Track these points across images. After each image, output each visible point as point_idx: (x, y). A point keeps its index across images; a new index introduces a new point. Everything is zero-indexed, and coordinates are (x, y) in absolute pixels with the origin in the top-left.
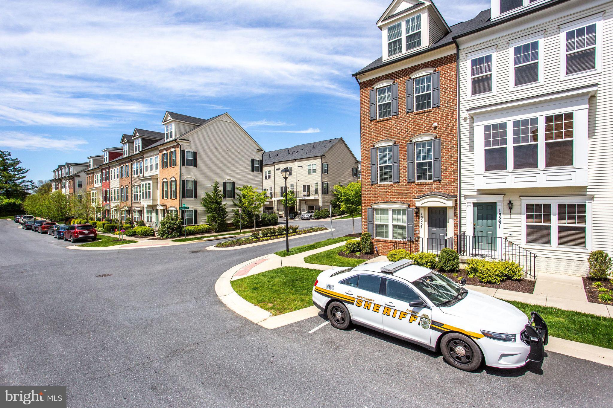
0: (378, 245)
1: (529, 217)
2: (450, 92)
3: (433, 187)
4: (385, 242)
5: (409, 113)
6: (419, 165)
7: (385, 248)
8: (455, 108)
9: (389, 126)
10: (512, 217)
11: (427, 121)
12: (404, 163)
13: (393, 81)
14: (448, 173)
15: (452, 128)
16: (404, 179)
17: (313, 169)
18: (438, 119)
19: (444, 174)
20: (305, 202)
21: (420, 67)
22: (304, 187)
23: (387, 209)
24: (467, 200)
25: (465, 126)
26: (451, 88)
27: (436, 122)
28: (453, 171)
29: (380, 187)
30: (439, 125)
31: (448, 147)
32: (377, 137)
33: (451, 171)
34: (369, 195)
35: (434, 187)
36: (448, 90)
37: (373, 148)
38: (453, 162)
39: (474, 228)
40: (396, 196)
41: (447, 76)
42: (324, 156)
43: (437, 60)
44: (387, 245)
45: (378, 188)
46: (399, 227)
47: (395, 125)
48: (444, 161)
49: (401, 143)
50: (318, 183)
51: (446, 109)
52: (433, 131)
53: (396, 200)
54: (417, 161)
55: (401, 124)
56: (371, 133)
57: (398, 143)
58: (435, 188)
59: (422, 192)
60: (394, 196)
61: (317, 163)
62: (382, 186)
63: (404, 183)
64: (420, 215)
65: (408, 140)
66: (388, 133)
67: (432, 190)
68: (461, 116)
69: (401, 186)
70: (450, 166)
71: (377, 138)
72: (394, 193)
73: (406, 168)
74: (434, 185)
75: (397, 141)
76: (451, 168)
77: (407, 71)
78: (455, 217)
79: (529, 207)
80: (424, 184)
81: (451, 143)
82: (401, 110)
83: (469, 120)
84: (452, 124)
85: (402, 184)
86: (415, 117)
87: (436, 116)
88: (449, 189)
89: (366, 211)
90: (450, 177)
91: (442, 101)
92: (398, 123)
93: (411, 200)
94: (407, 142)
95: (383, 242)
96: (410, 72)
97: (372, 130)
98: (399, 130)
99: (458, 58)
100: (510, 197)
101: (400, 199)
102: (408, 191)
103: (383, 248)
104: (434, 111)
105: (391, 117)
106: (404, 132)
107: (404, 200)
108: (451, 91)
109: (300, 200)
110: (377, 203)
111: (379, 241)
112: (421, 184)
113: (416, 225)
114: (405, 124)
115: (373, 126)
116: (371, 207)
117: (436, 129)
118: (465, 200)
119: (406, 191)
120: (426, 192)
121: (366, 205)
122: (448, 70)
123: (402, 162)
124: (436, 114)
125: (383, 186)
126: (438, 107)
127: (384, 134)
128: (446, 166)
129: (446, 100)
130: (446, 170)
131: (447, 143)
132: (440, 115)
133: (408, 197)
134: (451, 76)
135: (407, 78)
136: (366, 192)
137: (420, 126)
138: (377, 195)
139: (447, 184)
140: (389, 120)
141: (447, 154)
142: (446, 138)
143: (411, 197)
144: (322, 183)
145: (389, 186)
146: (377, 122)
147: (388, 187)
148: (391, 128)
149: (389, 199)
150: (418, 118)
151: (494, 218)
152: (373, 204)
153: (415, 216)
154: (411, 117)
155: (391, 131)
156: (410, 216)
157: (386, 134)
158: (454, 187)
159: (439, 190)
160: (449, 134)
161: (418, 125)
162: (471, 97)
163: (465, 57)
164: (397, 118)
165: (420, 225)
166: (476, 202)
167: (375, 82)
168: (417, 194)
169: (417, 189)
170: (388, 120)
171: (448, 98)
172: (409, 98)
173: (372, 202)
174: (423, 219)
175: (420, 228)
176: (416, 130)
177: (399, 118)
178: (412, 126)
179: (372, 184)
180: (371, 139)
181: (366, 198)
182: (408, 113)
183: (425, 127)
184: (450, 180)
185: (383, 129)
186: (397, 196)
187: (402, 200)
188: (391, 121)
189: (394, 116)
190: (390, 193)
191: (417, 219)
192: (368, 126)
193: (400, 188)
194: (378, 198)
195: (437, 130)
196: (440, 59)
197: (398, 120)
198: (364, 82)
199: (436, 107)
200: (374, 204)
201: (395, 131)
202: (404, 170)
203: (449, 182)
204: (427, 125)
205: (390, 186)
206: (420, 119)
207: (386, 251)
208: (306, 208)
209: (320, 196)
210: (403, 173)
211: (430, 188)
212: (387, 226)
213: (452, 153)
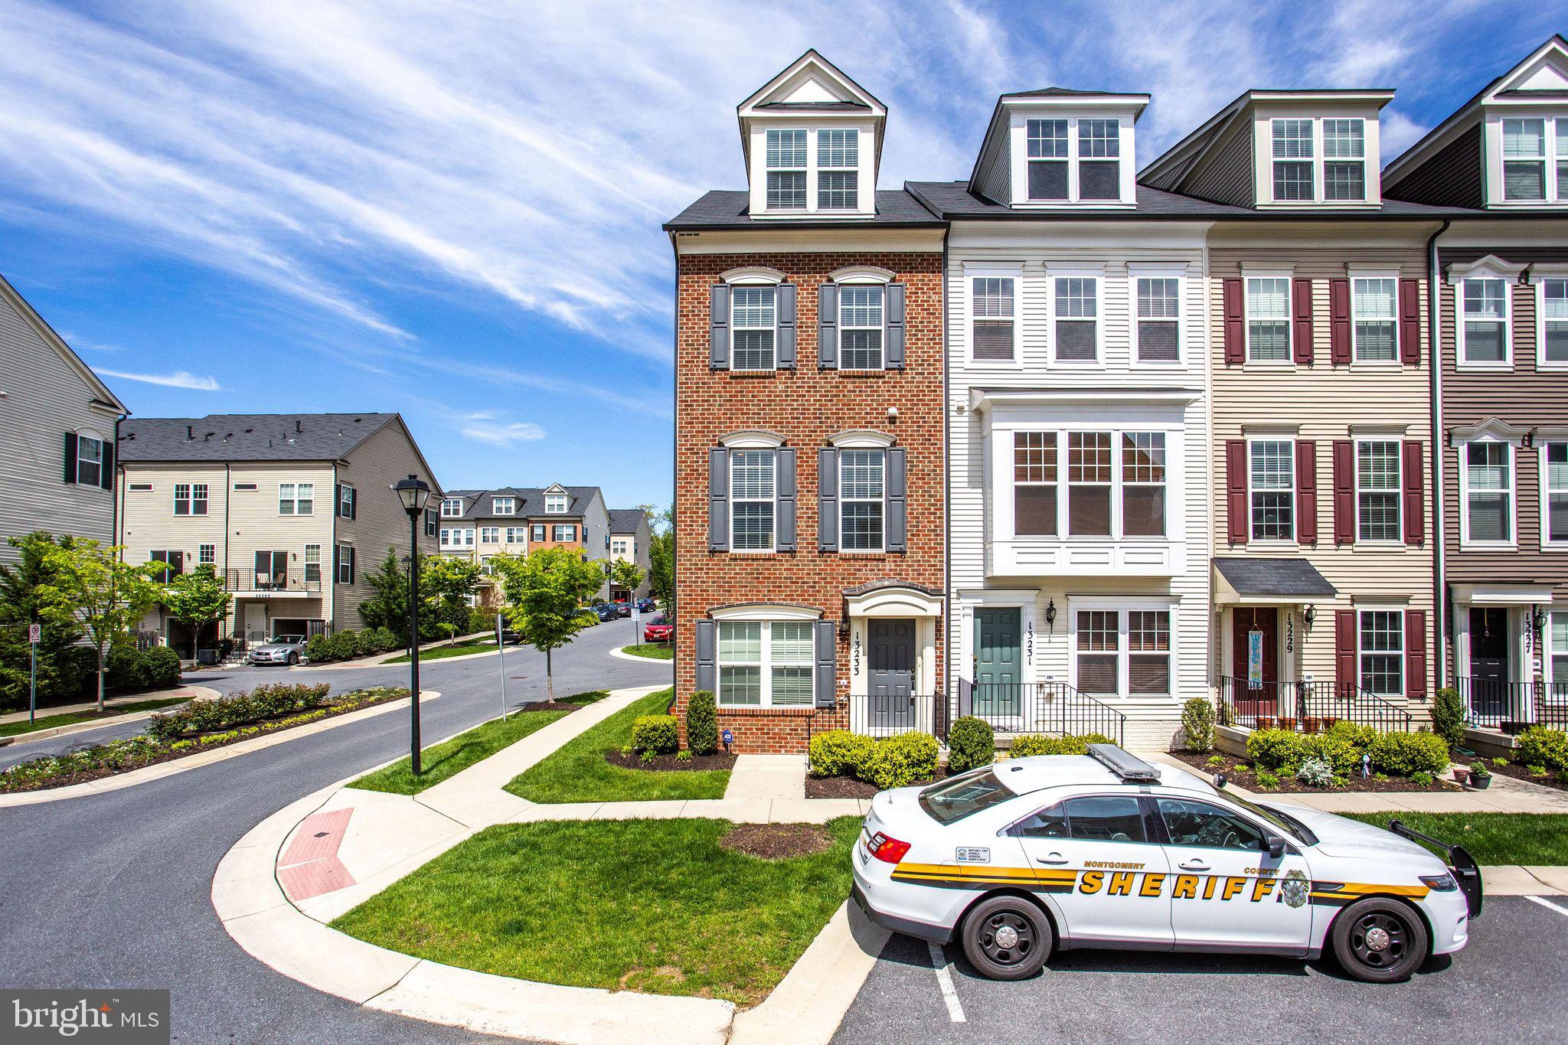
0: (731, 725)
1: (1083, 639)
2: (928, 339)
3: (885, 566)
4: (753, 715)
5: (825, 369)
6: (848, 508)
7: (752, 734)
8: (939, 379)
9: (768, 396)
10: (1052, 640)
11: (872, 400)
12: (809, 500)
13: (783, 275)
14: (923, 535)
15: (932, 427)
16: (807, 543)
17: (300, 501)
18: (900, 400)
19: (912, 535)
20: (262, 606)
21: (857, 260)
22: (262, 558)
23: (755, 625)
24: (962, 600)
25: (960, 427)
26: (931, 331)
27: (895, 405)
28: (935, 531)
29: (739, 562)
30: (901, 413)
31: (923, 470)
32: (731, 418)
33: (929, 531)
34: (703, 582)
35: (888, 568)
36: (925, 335)
37: (716, 447)
38: (935, 509)
39: (975, 667)
40: (785, 587)
41: (922, 301)
42: (345, 461)
43: (899, 254)
44: (757, 725)
45: (730, 565)
46: (793, 672)
47: (787, 396)
48: (912, 505)
49: (803, 444)
50: (318, 547)
51: (919, 378)
52: (886, 427)
53: (784, 600)
54: (843, 497)
55: (804, 396)
56: (711, 405)
57: (792, 445)
58: (890, 570)
59: (856, 579)
60: (780, 587)
61: (321, 483)
62: (743, 560)
63: (809, 552)
64: (853, 639)
65: (822, 440)
66: (764, 414)
67: (883, 574)
68: (951, 403)
69: (800, 561)
70: (926, 518)
71: (732, 423)
72: (781, 578)
73: (814, 513)
74: (889, 561)
75: (791, 440)
76: (928, 522)
77: (820, 260)
78: (938, 642)
79: (1083, 616)
80: (862, 559)
81: (929, 462)
82: (804, 357)
83: (966, 414)
84: (933, 418)
85: (803, 555)
86: (841, 382)
87: (894, 391)
88: (925, 574)
89: (690, 630)
90: (926, 544)
91: (909, 357)
92: (795, 391)
93: (827, 600)
94: (820, 445)
95: (746, 716)
96: (829, 264)
97: (715, 396)
98: (798, 409)
99: (946, 266)
100: (1051, 595)
101: (797, 595)
102: (821, 574)
103: (746, 734)
104: (889, 378)
105: (774, 372)
106: (810, 418)
107: (807, 600)
108: (932, 339)
109: (242, 602)
110: (727, 607)
111: (734, 714)
112: (855, 558)
113: (840, 665)
114: (813, 396)
115: (719, 387)
116: (709, 616)
117: (895, 423)
118: (958, 601)
119: (814, 574)
120: (868, 579)
121: (691, 612)
122: (925, 288)
123: (804, 496)
124: (896, 387)
125: (747, 559)
126: (901, 370)
127: (753, 414)
128: (918, 518)
129: (919, 357)
130: (918, 526)
131: (920, 462)
132: (906, 391)
133: (819, 591)
134: (931, 303)
135: (820, 277)
136: (692, 573)
137: (854, 409)
138: (727, 582)
139: (919, 561)
140: (769, 377)
141: (921, 487)
142: (917, 449)
143: (827, 591)
144: (337, 548)
145: (764, 560)
146: (732, 377)
147: (761, 562)
148: (774, 401)
149: (764, 595)
150: (850, 387)
151: (1015, 641)
152: (713, 609)
153: (838, 641)
154: (832, 383)
155: (774, 410)
156: (826, 642)
157: (759, 414)
158: (935, 570)
159: (900, 574)
160: (926, 440)
161: (849, 405)
162: (973, 362)
163: (960, 268)
164: (792, 378)
165: (853, 664)
166: (982, 605)
167: (729, 265)
168: (843, 583)
169: (844, 570)
170: (764, 377)
171: (923, 352)
172: (828, 332)
173: (712, 604)
174: (861, 649)
175: (853, 671)
176: (844, 418)
177: (798, 378)
178: (832, 405)
179: (713, 552)
180: (709, 423)
181: (691, 591)
182: (822, 369)
183: (867, 413)
184: (926, 552)
185: (749, 401)
186: (788, 587)
187: (803, 600)
188: (773, 383)
189: (785, 369)
190: (770, 578)
191: (843, 648)
192: (703, 383)
193: (798, 565)
194: (730, 591)
195: (898, 427)
196: (906, 254)
197: (795, 383)
198: (694, 256)
199: (894, 369)
200: (718, 608)
201: (784, 409)
202: (809, 518)
203: (924, 557)
204: (871, 409)
205: (769, 559)
206: (855, 391)
207: (753, 742)
208: (268, 628)
209: (326, 589)
210: (807, 526)
211: (879, 570)
212: (755, 671)
213: (932, 487)
